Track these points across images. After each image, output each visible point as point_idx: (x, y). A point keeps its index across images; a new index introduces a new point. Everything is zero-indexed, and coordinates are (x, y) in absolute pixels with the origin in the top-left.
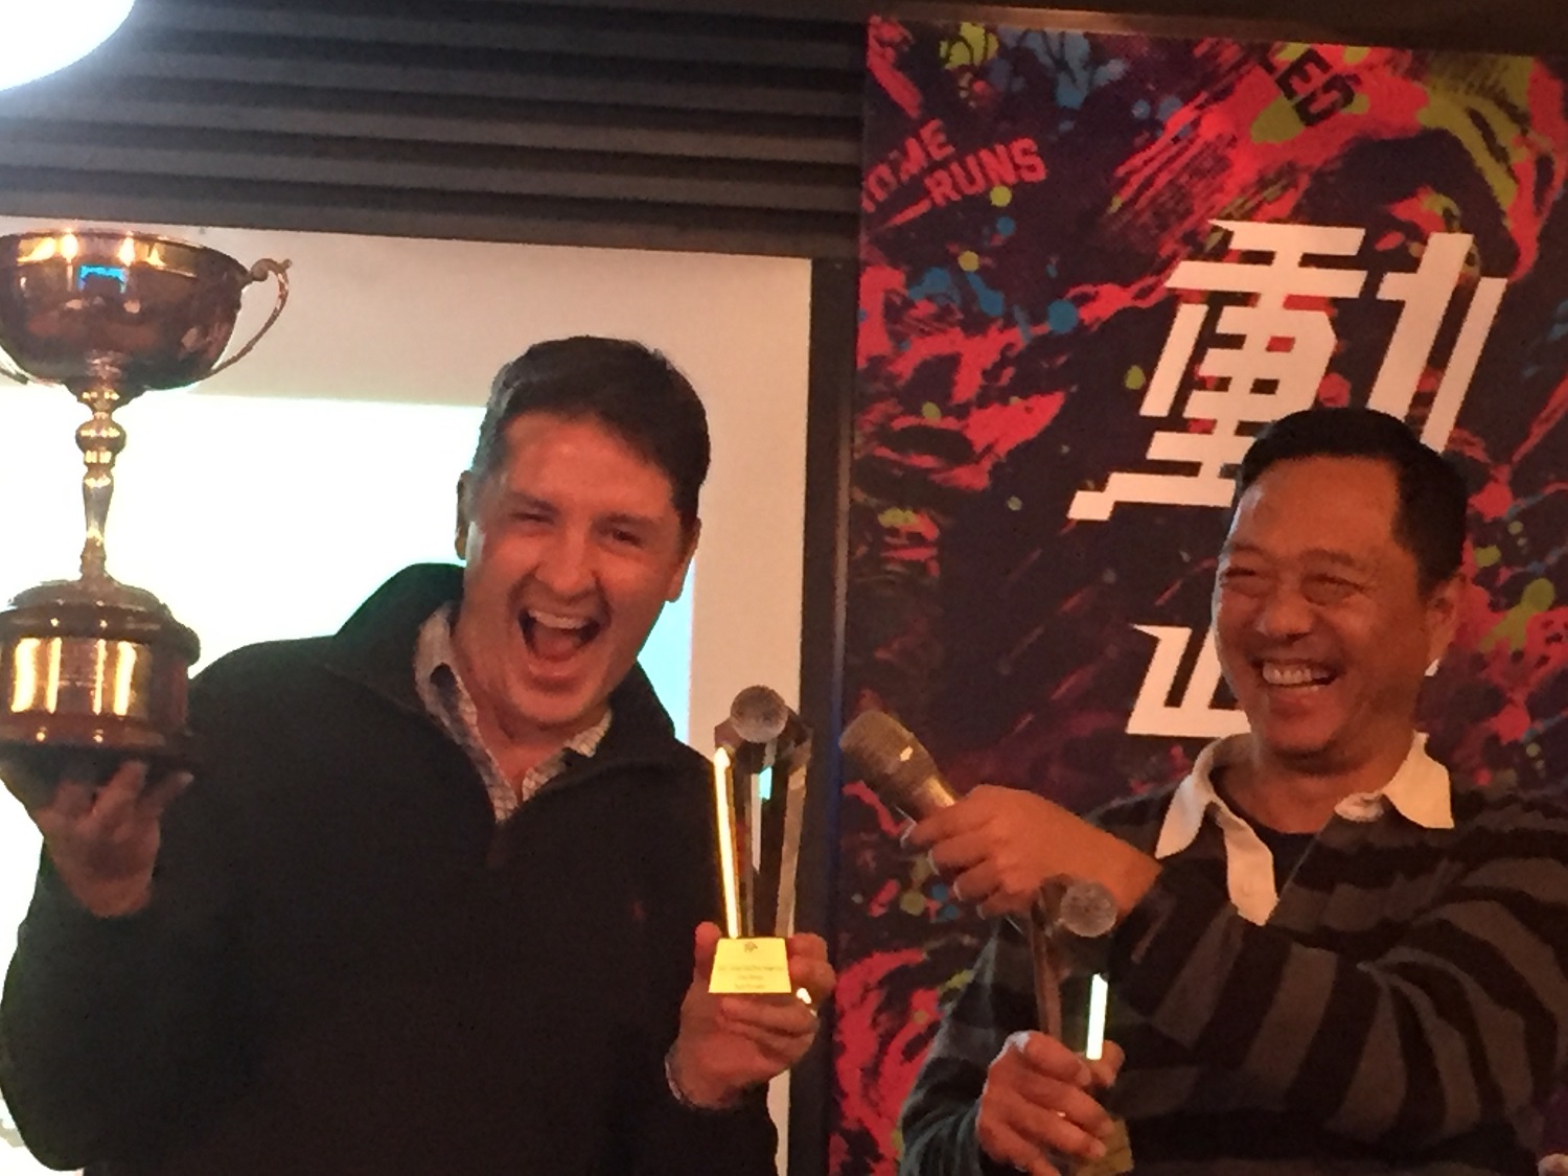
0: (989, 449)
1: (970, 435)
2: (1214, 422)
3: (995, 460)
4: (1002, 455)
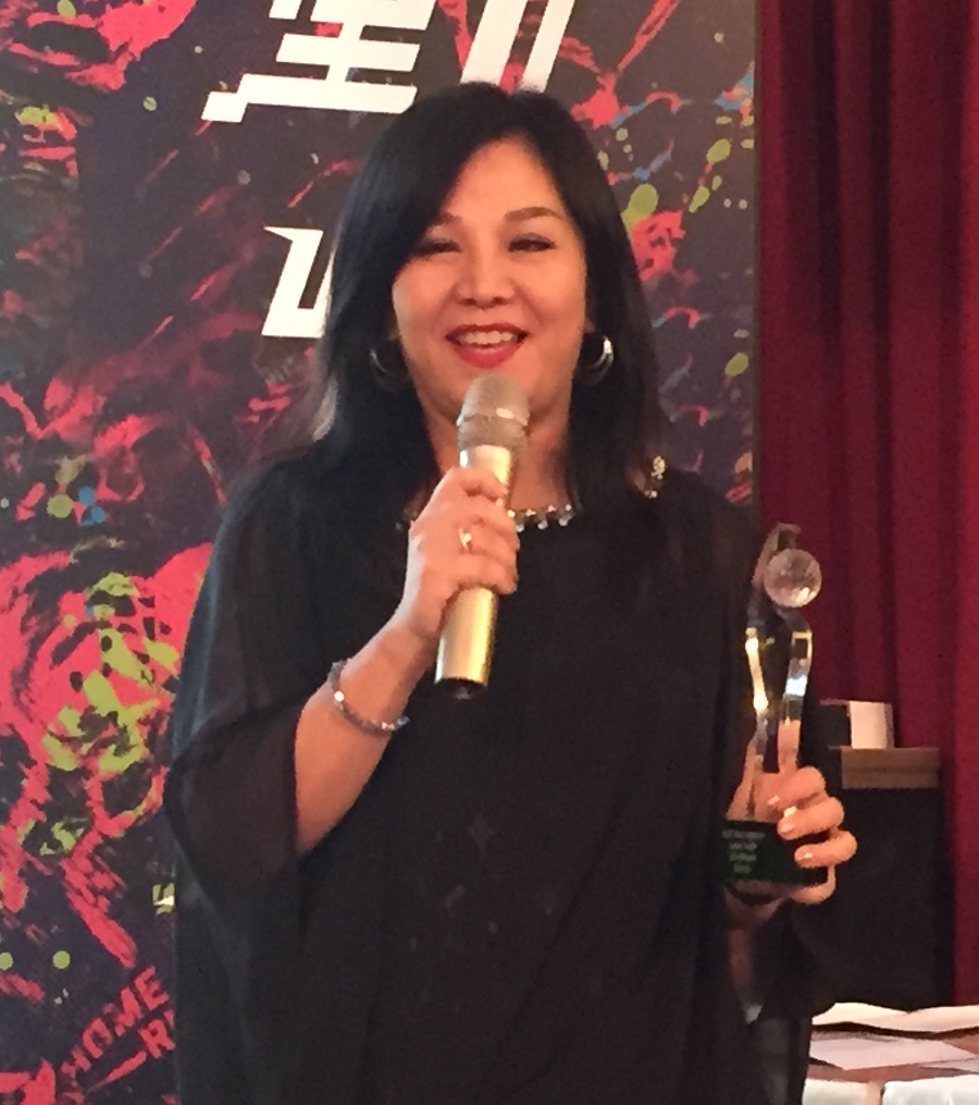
0: (124, 48)
1: (105, 33)
2: (340, 26)
3: (131, 58)
4: (137, 55)
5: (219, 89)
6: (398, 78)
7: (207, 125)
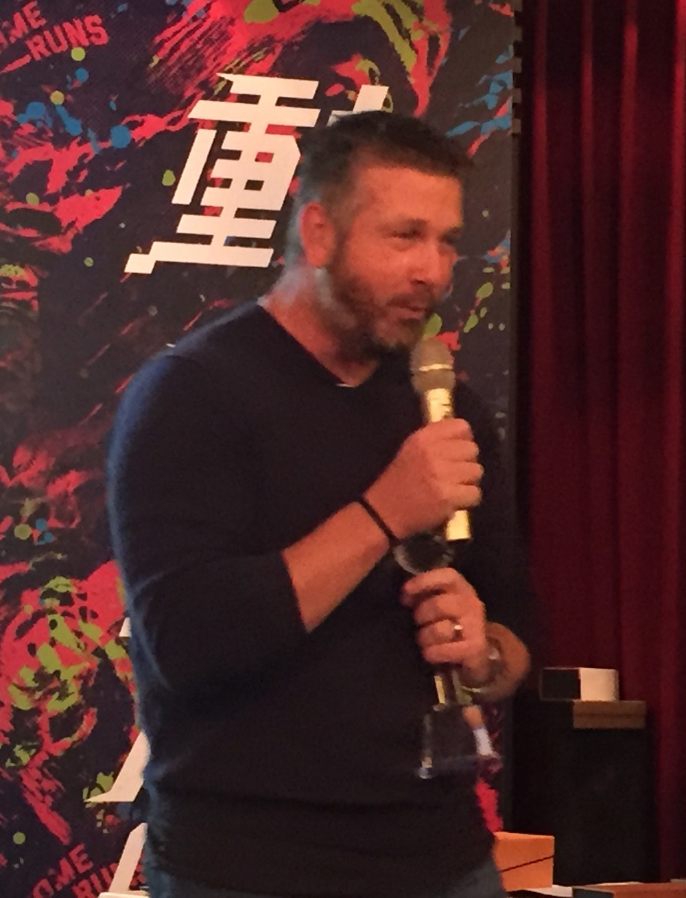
0: (72, 224)
1: (57, 214)
2: (221, 209)
3: (76, 232)
4: (81, 230)
5: (136, 252)
6: (260, 243)
7: (128, 276)
